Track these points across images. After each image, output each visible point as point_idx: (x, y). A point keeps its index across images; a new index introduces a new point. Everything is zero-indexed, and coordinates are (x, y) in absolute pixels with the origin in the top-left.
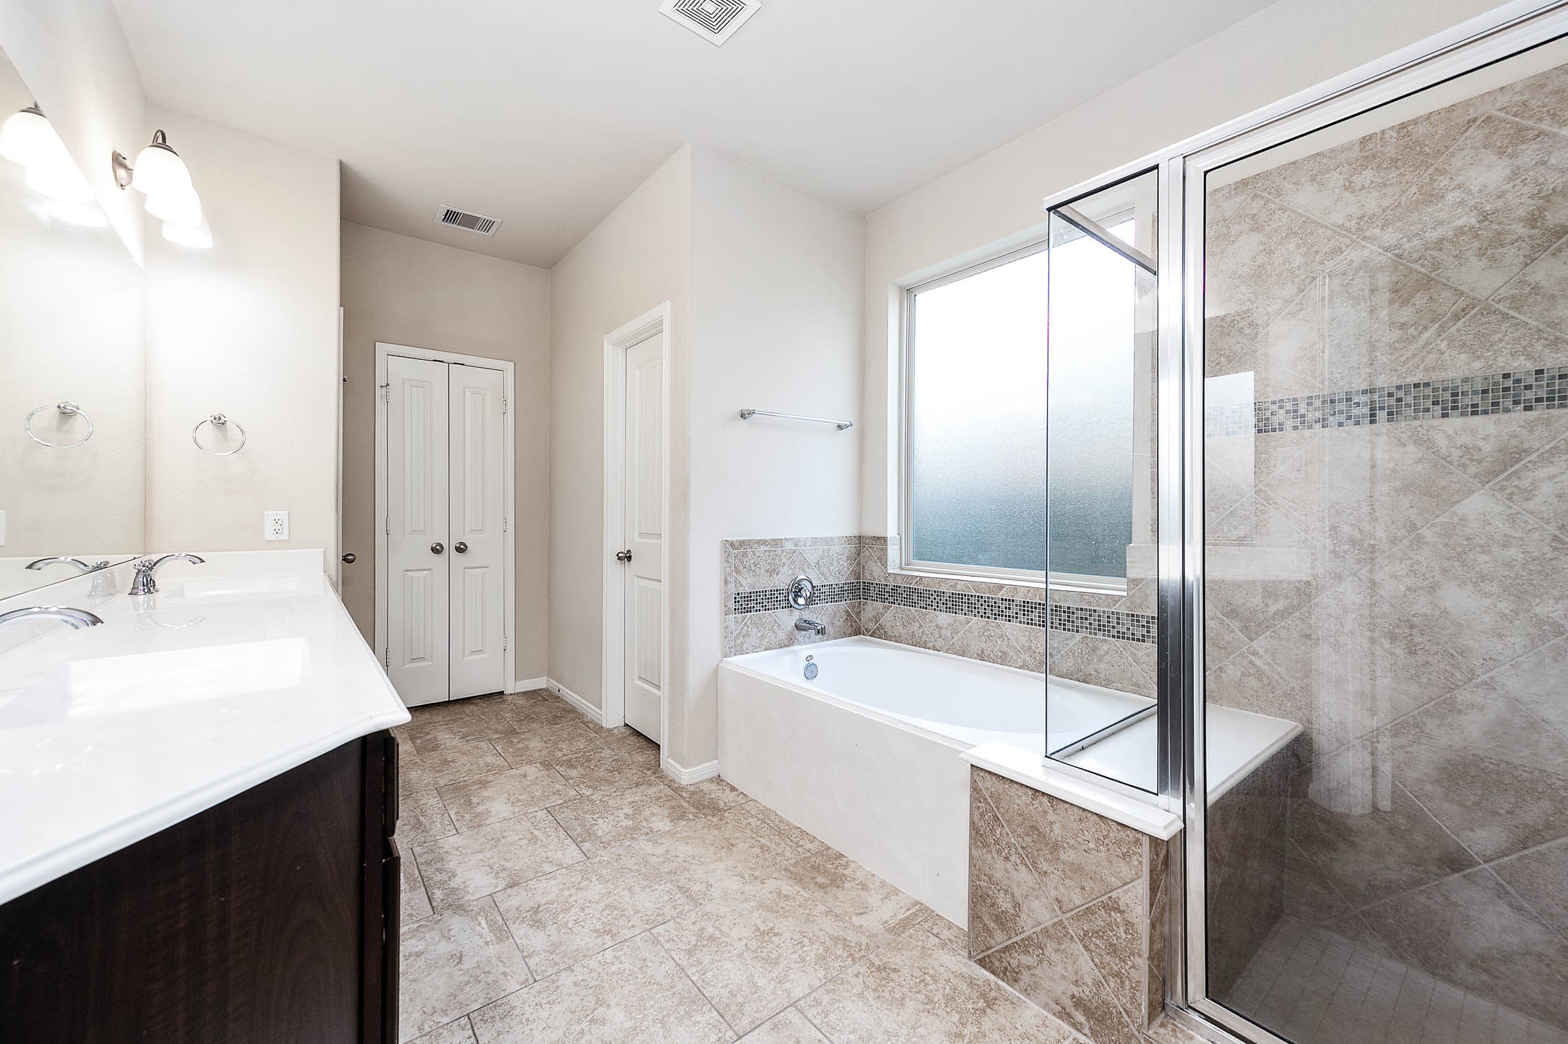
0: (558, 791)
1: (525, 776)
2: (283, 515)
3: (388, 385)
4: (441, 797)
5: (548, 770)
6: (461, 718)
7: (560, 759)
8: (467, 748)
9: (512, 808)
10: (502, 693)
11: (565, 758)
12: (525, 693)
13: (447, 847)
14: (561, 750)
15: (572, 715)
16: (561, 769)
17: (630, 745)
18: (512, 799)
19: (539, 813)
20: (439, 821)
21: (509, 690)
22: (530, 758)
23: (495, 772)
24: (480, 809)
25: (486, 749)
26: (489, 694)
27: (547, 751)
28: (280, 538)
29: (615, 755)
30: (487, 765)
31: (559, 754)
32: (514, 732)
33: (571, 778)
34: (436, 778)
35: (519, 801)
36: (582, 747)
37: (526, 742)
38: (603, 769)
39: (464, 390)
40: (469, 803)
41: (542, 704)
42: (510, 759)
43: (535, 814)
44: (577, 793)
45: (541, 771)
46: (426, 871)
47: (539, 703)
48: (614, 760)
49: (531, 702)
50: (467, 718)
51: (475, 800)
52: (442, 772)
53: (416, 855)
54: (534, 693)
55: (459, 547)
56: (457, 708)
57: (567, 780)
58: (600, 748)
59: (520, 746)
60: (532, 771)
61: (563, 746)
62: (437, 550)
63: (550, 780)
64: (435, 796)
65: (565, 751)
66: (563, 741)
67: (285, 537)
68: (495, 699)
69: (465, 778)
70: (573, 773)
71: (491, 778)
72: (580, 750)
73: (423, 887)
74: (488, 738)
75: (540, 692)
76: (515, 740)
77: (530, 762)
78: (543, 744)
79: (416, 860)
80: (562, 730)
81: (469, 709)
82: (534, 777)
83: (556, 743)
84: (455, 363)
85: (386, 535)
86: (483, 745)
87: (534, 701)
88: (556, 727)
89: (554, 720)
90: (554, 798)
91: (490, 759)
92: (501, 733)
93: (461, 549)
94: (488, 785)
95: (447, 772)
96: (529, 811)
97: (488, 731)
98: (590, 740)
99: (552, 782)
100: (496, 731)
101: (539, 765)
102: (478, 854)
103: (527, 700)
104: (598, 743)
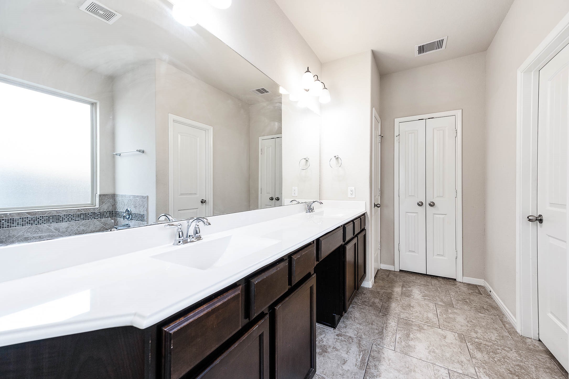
0: (462, 362)
1: (445, 337)
2: (353, 188)
3: (399, 135)
4: (398, 324)
5: (461, 342)
6: (428, 285)
7: (473, 339)
8: (423, 303)
9: (428, 354)
10: (455, 280)
11: (477, 340)
12: (469, 285)
13: (385, 355)
14: (476, 332)
15: (495, 312)
16: (470, 347)
17: (539, 360)
18: (430, 348)
19: (442, 370)
20: (390, 337)
21: (459, 279)
22: (454, 327)
23: (429, 325)
24: (411, 343)
25: (432, 308)
26: (448, 278)
27: (466, 328)
28: (352, 197)
29: (521, 361)
30: (428, 318)
31: (474, 335)
32: (451, 305)
33: (475, 358)
34: (401, 312)
35: (434, 352)
36: (493, 339)
37: (456, 316)
38: (504, 367)
39: (433, 129)
40: (408, 335)
41: (476, 296)
42: (441, 321)
43: (439, 368)
44: (475, 373)
45: (456, 339)
46: (371, 361)
47: (475, 294)
48: (518, 365)
49: (471, 291)
50: (431, 287)
51: (411, 336)
52: (405, 310)
53: (372, 349)
54: (475, 287)
55: (430, 204)
56: (429, 279)
57: (472, 357)
58: (509, 348)
59: (451, 316)
60: (451, 337)
61: (479, 331)
62: (420, 204)
63: (460, 350)
64: (395, 321)
65: (479, 335)
66: (481, 327)
67: (354, 196)
68: (451, 282)
69: (413, 320)
70: (479, 355)
71: (425, 327)
72: (490, 341)
73: (364, 370)
74: (436, 302)
75: (479, 288)
76: (450, 311)
77: (452, 330)
78: (465, 322)
79: (370, 352)
80: (484, 319)
81: (434, 282)
82: (449, 341)
83: (475, 326)
84: (429, 118)
85: (398, 197)
86: (432, 305)
87: (472, 291)
88: (480, 314)
89: (481, 309)
90: (457, 365)
91: (430, 315)
92: (444, 303)
93: (432, 205)
94: (422, 331)
95: (407, 311)
96: (437, 364)
97: (437, 298)
98: (503, 337)
99: (461, 353)
100: (442, 301)
101: (457, 335)
102: (396, 371)
103: (468, 289)
104: (508, 342)
